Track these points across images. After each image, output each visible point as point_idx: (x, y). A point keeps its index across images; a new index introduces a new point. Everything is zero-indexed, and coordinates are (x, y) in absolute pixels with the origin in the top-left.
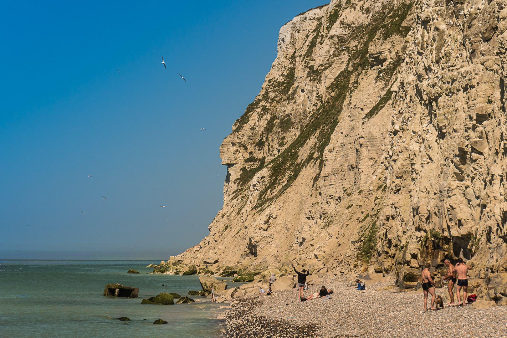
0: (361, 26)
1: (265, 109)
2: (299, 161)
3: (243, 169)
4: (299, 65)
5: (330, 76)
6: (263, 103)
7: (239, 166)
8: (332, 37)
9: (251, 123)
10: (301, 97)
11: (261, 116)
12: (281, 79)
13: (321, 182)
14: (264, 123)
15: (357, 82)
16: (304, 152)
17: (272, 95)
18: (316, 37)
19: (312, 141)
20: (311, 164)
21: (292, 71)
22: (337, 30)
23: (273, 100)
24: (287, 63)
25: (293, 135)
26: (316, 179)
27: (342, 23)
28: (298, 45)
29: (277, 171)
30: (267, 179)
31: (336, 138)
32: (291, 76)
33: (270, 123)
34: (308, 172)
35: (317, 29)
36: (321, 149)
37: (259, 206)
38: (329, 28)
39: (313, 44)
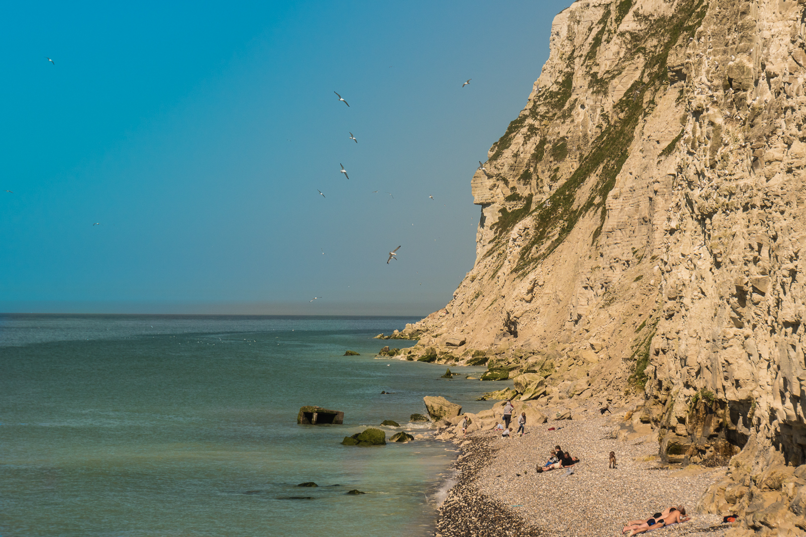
0: (662, 19)
1: (532, 129)
2: (574, 207)
3: (503, 211)
4: (579, 70)
5: (619, 88)
6: (530, 121)
7: (497, 206)
8: (622, 34)
9: (513, 148)
10: (580, 115)
11: (527, 138)
12: (555, 88)
13: (602, 240)
14: (531, 147)
15: (652, 102)
16: (582, 195)
17: (542, 109)
18: (601, 32)
19: (592, 180)
20: (591, 212)
21: (569, 77)
22: (629, 24)
23: (543, 117)
24: (562, 66)
25: (569, 166)
26: (597, 233)
27: (636, 14)
28: (578, 41)
29: (545, 220)
30: (532, 232)
31: (623, 181)
32: (567, 83)
33: (540, 148)
34: (586, 224)
35: (603, 20)
36: (604, 193)
37: (520, 270)
38: (619, 20)
39: (597, 41)
